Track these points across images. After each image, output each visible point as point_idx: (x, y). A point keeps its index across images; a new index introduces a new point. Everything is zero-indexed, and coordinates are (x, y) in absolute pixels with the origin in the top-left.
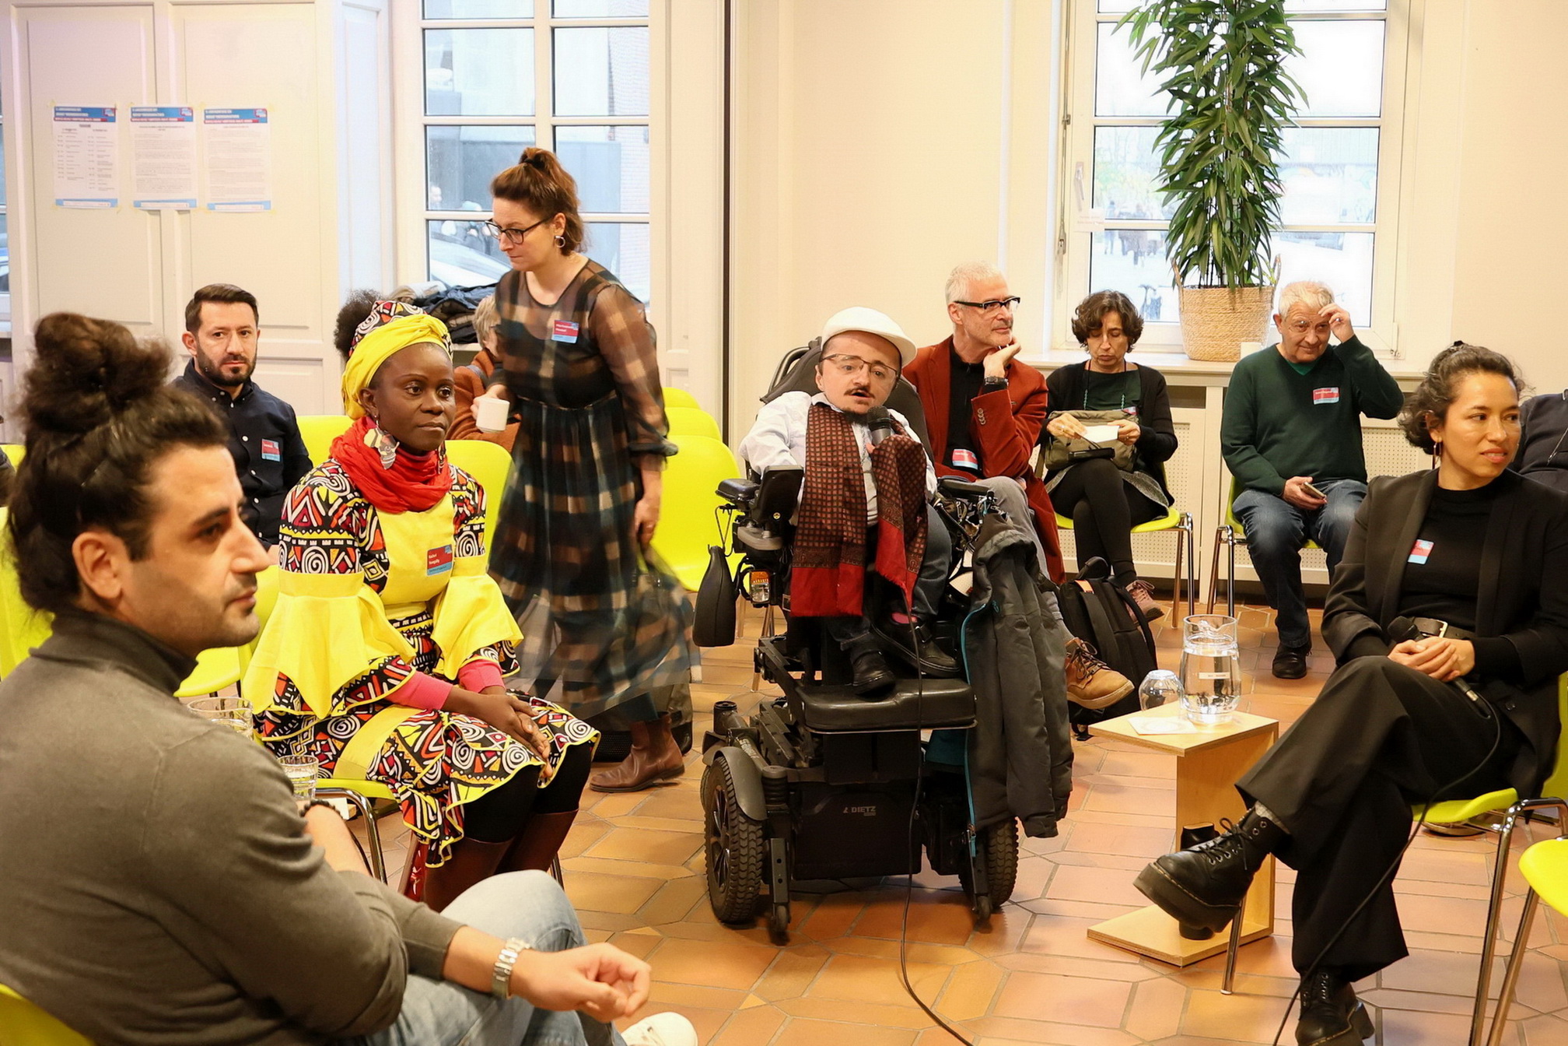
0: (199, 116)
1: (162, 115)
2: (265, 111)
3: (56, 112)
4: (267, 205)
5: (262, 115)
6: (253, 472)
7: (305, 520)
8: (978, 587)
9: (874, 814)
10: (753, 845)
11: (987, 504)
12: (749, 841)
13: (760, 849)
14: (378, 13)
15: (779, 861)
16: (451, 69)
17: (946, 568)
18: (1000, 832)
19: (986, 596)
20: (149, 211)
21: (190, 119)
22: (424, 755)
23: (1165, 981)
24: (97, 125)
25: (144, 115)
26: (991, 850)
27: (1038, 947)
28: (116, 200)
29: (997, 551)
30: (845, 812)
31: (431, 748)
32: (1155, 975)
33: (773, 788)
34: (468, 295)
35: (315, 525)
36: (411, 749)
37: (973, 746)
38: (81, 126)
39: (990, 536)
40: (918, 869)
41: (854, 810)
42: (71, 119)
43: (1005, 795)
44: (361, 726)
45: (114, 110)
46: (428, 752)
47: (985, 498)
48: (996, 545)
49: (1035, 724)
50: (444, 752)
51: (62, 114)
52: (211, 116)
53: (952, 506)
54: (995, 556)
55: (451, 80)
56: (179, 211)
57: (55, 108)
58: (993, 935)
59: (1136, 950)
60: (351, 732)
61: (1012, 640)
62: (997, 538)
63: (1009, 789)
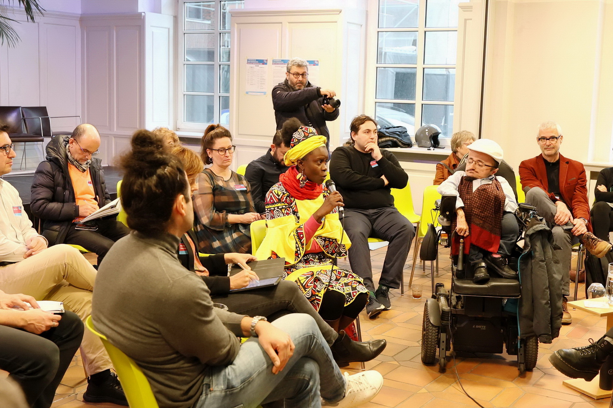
1: (283, 62)
2: (318, 61)
3: (248, 61)
5: (317, 63)
7: (272, 201)
8: (526, 245)
9: (485, 329)
10: (434, 335)
11: (533, 214)
12: (432, 333)
13: (436, 337)
14: (361, 26)
15: (443, 342)
16: (416, 46)
17: (515, 238)
18: (531, 340)
19: (528, 249)
22: (306, 287)
23: (588, 404)
24: (261, 65)
25: (277, 62)
26: (527, 347)
27: (541, 385)
28: (266, 92)
29: (534, 232)
30: (474, 327)
31: (309, 285)
32: (584, 401)
33: (446, 315)
34: (387, 130)
35: (276, 202)
36: (302, 284)
37: (521, 306)
38: (256, 66)
39: (532, 226)
40: (501, 352)
41: (477, 327)
42: (252, 63)
43: (532, 326)
44: (288, 275)
45: (267, 60)
46: (308, 286)
47: (532, 212)
48: (534, 229)
49: (544, 299)
50: (313, 286)
51: (250, 62)
53: (520, 214)
54: (533, 234)
55: (416, 50)
57: (248, 59)
58: (525, 379)
59: (580, 391)
60: (284, 277)
61: (538, 266)
62: (535, 227)
63: (534, 323)
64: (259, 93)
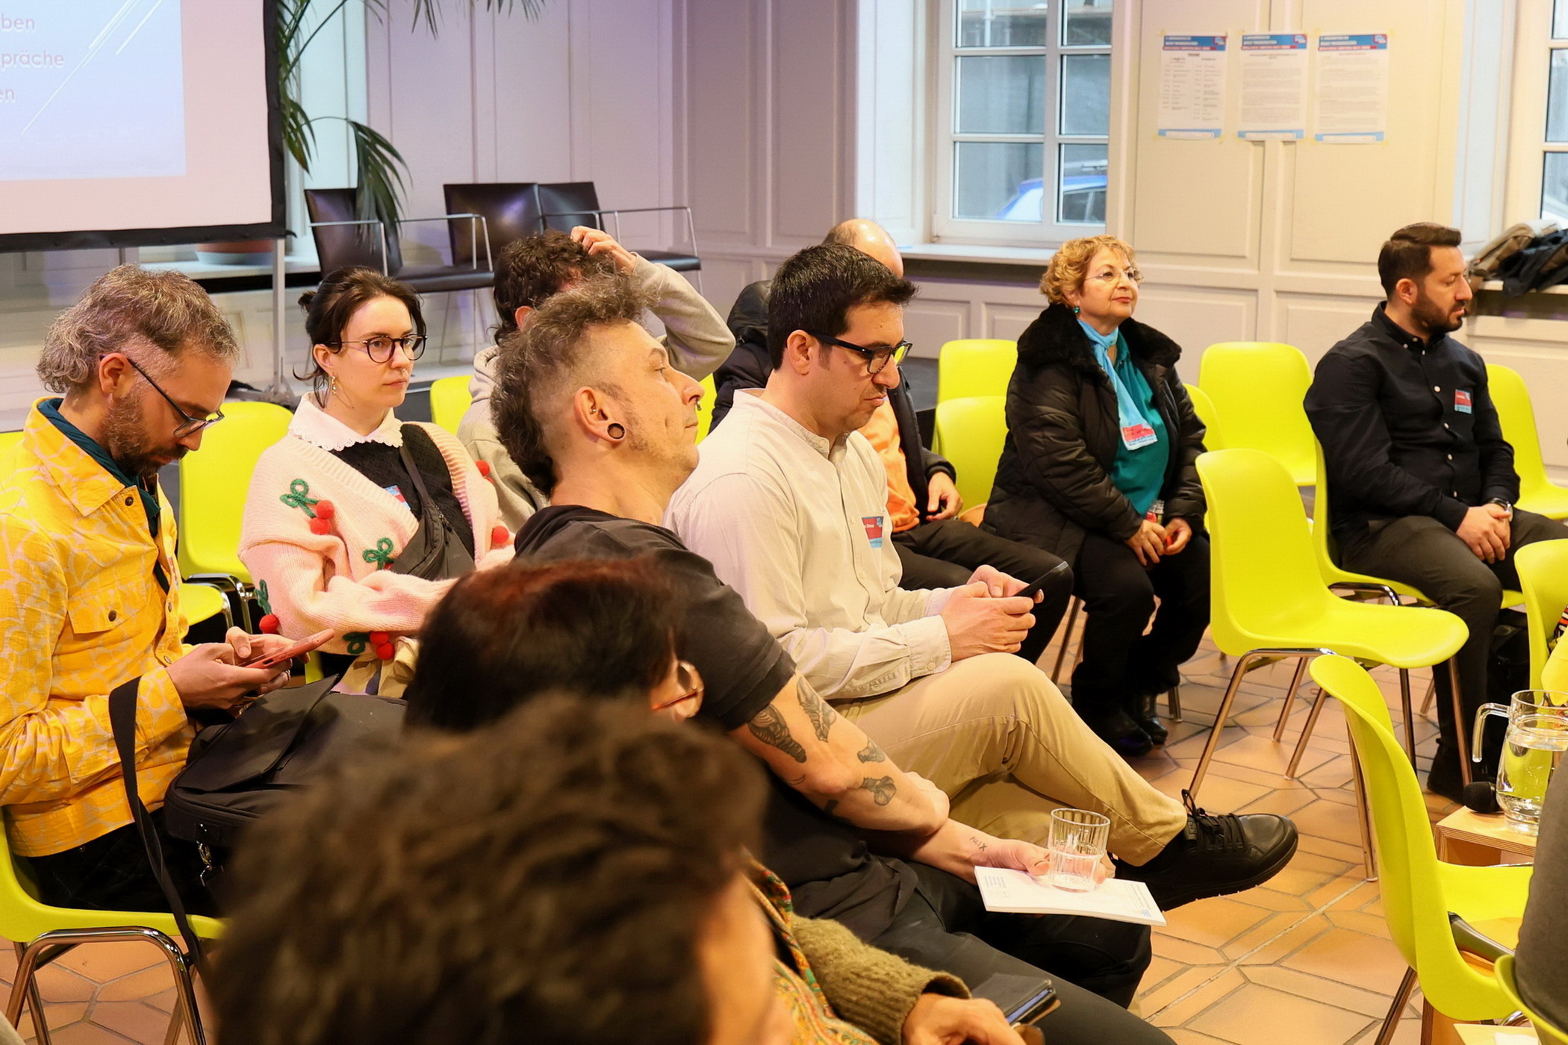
0: (1313, 43)
1: (1275, 42)
2: (1385, 36)
3: (1165, 41)
4: (1379, 135)
5: (1381, 41)
6: (1447, 426)
20: (1253, 142)
21: (1303, 46)
24: (1207, 53)
25: (1256, 43)
28: (1220, 131)
38: (1190, 55)
42: (1180, 47)
45: (1224, 38)
51: (1171, 43)
52: (1327, 43)
56: (1285, 142)
57: (1165, 37)
64: (1198, 135)
